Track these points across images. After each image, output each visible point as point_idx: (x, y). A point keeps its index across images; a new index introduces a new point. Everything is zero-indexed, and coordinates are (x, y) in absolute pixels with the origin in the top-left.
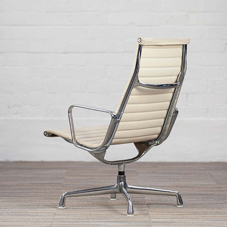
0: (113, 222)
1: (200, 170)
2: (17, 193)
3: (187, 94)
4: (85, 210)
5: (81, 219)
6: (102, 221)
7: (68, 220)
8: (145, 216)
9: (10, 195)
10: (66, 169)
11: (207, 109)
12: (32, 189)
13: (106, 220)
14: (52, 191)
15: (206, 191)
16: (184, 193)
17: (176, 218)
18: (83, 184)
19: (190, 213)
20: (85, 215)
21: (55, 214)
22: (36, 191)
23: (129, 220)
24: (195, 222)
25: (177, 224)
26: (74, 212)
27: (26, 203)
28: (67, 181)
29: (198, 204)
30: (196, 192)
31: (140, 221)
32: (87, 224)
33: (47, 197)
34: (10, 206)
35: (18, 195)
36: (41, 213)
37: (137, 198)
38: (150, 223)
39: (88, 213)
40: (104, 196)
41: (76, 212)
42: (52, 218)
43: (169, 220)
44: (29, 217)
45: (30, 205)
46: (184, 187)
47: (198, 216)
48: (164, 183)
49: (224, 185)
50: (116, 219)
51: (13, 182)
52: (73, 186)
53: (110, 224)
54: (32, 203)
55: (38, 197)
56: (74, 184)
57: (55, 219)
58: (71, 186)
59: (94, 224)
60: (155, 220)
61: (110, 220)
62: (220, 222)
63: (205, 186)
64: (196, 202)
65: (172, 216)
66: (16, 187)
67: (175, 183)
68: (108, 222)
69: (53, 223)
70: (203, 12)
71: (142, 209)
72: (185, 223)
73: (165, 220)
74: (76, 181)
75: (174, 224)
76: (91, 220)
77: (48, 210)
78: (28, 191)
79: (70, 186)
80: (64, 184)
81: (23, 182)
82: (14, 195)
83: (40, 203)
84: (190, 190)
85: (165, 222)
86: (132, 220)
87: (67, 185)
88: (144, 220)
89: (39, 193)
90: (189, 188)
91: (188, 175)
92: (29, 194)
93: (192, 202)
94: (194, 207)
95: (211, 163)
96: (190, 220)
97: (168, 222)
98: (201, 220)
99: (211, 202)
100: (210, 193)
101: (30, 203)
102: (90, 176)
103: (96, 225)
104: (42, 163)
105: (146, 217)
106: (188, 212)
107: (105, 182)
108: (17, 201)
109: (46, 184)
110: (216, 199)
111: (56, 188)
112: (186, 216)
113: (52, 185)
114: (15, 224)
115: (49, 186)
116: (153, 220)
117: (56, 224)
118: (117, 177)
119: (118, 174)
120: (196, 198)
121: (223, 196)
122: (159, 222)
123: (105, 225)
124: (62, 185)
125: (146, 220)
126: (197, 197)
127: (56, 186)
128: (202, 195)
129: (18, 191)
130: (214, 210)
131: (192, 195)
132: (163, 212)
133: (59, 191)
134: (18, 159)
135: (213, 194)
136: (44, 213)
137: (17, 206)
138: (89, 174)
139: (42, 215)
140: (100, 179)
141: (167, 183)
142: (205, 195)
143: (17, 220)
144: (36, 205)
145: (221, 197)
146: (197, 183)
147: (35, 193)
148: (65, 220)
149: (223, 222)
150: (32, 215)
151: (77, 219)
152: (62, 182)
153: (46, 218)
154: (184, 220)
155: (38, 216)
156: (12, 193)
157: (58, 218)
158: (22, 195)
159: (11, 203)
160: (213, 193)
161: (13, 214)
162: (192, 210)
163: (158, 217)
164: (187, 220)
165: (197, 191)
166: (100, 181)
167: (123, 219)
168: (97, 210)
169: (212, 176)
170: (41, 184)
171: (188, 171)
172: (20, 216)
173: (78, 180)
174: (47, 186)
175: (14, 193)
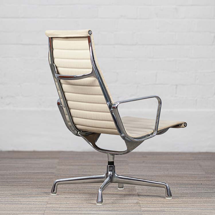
0: (104, 210)
1: (189, 160)
2: (10, 182)
3: (177, 85)
4: (76, 199)
5: (73, 208)
6: (94, 210)
7: (60, 208)
8: (135, 205)
9: (4, 184)
10: (58, 158)
11: (196, 100)
12: (24, 178)
13: (97, 208)
14: (43, 180)
15: (195, 180)
16: (173, 182)
17: (166, 207)
18: (74, 173)
19: (179, 202)
20: (77, 204)
21: (47, 203)
22: (29, 180)
23: (120, 209)
24: (185, 211)
25: (166, 213)
26: (66, 201)
27: (19, 192)
28: (59, 170)
29: (187, 194)
30: (185, 182)
31: (131, 210)
32: (78, 213)
33: (40, 186)
34: (3, 195)
35: (11, 184)
36: (34, 202)
37: (128, 187)
38: (140, 211)
39: (80, 202)
40: (95, 186)
41: (68, 201)
42: (45, 206)
43: (159, 209)
44: (21, 206)
45: (23, 194)
46: (173, 177)
47: (188, 206)
48: (154, 172)
49: (212, 174)
50: (107, 208)
51: (5, 171)
52: (65, 175)
53: (101, 212)
54: (25, 191)
55: (31, 186)
56: (66, 173)
57: (48, 207)
58: (63, 175)
59: (86, 213)
60: (146, 209)
61: (101, 209)
62: (209, 211)
63: (193, 176)
64: (185, 191)
65: (162, 205)
66: (9, 176)
67: (164, 173)
68: (100, 210)
69: (46, 212)
70: (192, 5)
71: (132, 198)
72: (175, 212)
73: (155, 209)
74: (68, 170)
75: (164, 213)
76: (83, 209)
77: (41, 198)
78: (21, 180)
79: (61, 175)
80: (56, 173)
81: (16, 171)
82: (7, 184)
83: (33, 192)
84: (179, 179)
85: (155, 211)
86: (123, 209)
87: (59, 174)
88: (135, 209)
89: (32, 182)
90: (178, 178)
91: (177, 165)
92: (21, 183)
93: (181, 191)
94: (184, 197)
95: (200, 153)
96: (180, 209)
97: (158, 211)
98: (190, 209)
99: (200, 192)
100: (199, 182)
101: (23, 192)
102: (81, 165)
103: (87, 213)
104: (34, 152)
105: (137, 206)
106: (178, 202)
107: (96, 171)
108: (10, 190)
109: (38, 173)
110: (205, 188)
111: (48, 177)
112: (175, 205)
113: (44, 174)
114: (9, 212)
115: (41, 175)
116: (143, 209)
117: (48, 212)
118: (106, 167)
119: (108, 164)
120: (185, 187)
121: (212, 186)
122: (149, 211)
123: (96, 214)
124: (54, 175)
125: (136, 209)
126: (187, 186)
127: (48, 175)
128: (191, 184)
129: (11, 181)
130: (202, 199)
131: (182, 184)
132: (153, 201)
133: (51, 180)
134: (10, 149)
135: (203, 184)
136: (37, 201)
137: (10, 195)
138: (81, 164)
139: (35, 203)
140: (91, 168)
141: (157, 173)
142: (194, 184)
143: (11, 208)
144: (29, 194)
145: (210, 187)
146: (186, 173)
147: (27, 182)
148: (57, 209)
149: (212, 211)
150: (25, 204)
151: (68, 208)
152: (54, 171)
153: (39, 206)
154: (174, 209)
155: (31, 204)
156: (5, 182)
157: (51, 207)
158: (15, 184)
159: (4, 192)
160: (201, 182)
161: (6, 202)
162: (181, 199)
163: (148, 206)
164: (177, 209)
165: (186, 180)
166: (91, 170)
167: (114, 208)
168: (89, 199)
169: (200, 166)
170: (34, 173)
171: (177, 161)
172: (13, 205)
173: (69, 169)
174: (39, 175)
175: (7, 182)
